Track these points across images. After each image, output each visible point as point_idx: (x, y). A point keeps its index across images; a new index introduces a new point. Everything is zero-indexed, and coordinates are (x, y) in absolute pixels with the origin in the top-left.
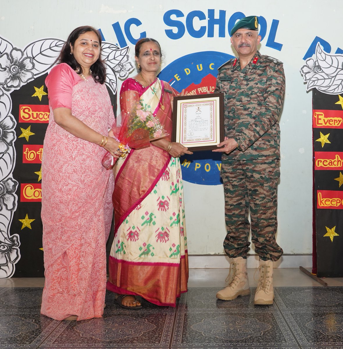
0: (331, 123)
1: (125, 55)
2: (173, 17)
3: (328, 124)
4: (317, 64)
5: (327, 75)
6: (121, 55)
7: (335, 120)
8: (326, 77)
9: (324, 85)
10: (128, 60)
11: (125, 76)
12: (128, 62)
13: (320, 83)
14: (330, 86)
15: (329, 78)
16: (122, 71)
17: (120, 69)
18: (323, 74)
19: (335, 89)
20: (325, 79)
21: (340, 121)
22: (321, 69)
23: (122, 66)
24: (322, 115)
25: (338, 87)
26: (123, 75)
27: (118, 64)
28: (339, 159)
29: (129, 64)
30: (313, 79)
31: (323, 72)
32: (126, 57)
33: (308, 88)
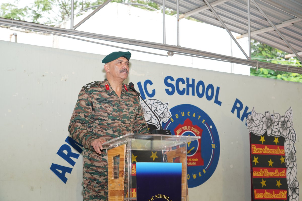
0: (258, 151)
1: (166, 108)
2: (169, 81)
3: (257, 152)
4: (252, 118)
5: (256, 124)
6: (163, 108)
7: (260, 150)
8: (256, 126)
9: (255, 130)
10: (167, 111)
11: (166, 121)
12: (168, 112)
13: (253, 129)
14: (257, 131)
15: (257, 126)
16: (165, 117)
17: (163, 116)
18: (254, 124)
19: (259, 133)
20: (255, 127)
21: (261, 150)
22: (254, 121)
23: (164, 114)
24: (254, 147)
25: (260, 131)
26: (165, 120)
27: (162, 113)
28: (262, 172)
29: (168, 114)
30: (251, 127)
31: (254, 123)
32: (166, 109)
33: (249, 132)
